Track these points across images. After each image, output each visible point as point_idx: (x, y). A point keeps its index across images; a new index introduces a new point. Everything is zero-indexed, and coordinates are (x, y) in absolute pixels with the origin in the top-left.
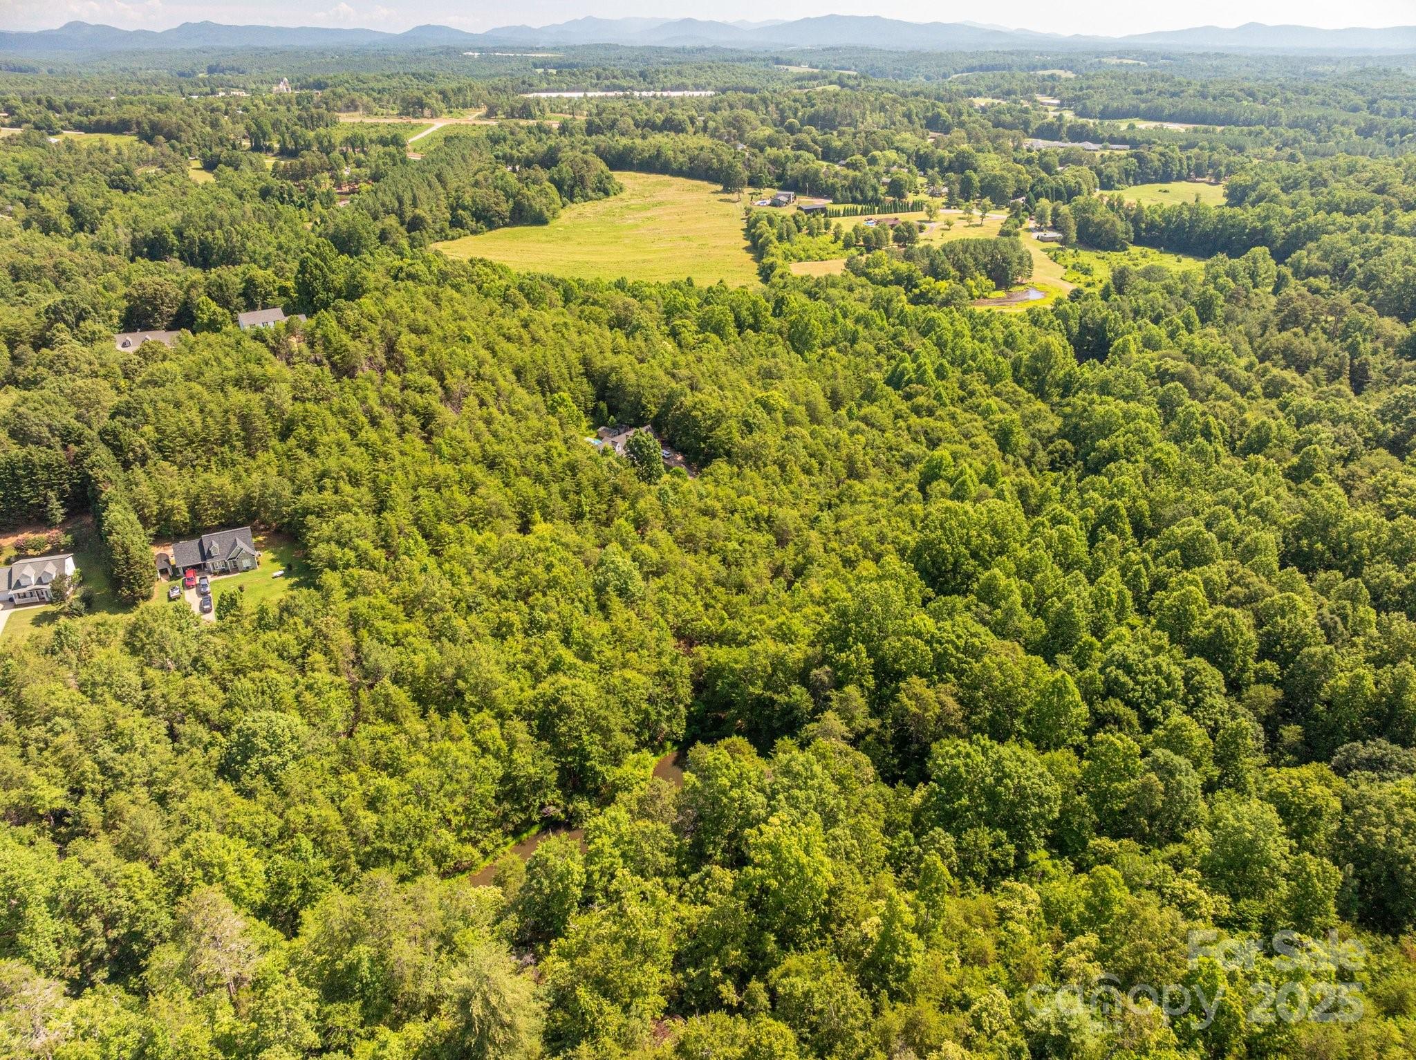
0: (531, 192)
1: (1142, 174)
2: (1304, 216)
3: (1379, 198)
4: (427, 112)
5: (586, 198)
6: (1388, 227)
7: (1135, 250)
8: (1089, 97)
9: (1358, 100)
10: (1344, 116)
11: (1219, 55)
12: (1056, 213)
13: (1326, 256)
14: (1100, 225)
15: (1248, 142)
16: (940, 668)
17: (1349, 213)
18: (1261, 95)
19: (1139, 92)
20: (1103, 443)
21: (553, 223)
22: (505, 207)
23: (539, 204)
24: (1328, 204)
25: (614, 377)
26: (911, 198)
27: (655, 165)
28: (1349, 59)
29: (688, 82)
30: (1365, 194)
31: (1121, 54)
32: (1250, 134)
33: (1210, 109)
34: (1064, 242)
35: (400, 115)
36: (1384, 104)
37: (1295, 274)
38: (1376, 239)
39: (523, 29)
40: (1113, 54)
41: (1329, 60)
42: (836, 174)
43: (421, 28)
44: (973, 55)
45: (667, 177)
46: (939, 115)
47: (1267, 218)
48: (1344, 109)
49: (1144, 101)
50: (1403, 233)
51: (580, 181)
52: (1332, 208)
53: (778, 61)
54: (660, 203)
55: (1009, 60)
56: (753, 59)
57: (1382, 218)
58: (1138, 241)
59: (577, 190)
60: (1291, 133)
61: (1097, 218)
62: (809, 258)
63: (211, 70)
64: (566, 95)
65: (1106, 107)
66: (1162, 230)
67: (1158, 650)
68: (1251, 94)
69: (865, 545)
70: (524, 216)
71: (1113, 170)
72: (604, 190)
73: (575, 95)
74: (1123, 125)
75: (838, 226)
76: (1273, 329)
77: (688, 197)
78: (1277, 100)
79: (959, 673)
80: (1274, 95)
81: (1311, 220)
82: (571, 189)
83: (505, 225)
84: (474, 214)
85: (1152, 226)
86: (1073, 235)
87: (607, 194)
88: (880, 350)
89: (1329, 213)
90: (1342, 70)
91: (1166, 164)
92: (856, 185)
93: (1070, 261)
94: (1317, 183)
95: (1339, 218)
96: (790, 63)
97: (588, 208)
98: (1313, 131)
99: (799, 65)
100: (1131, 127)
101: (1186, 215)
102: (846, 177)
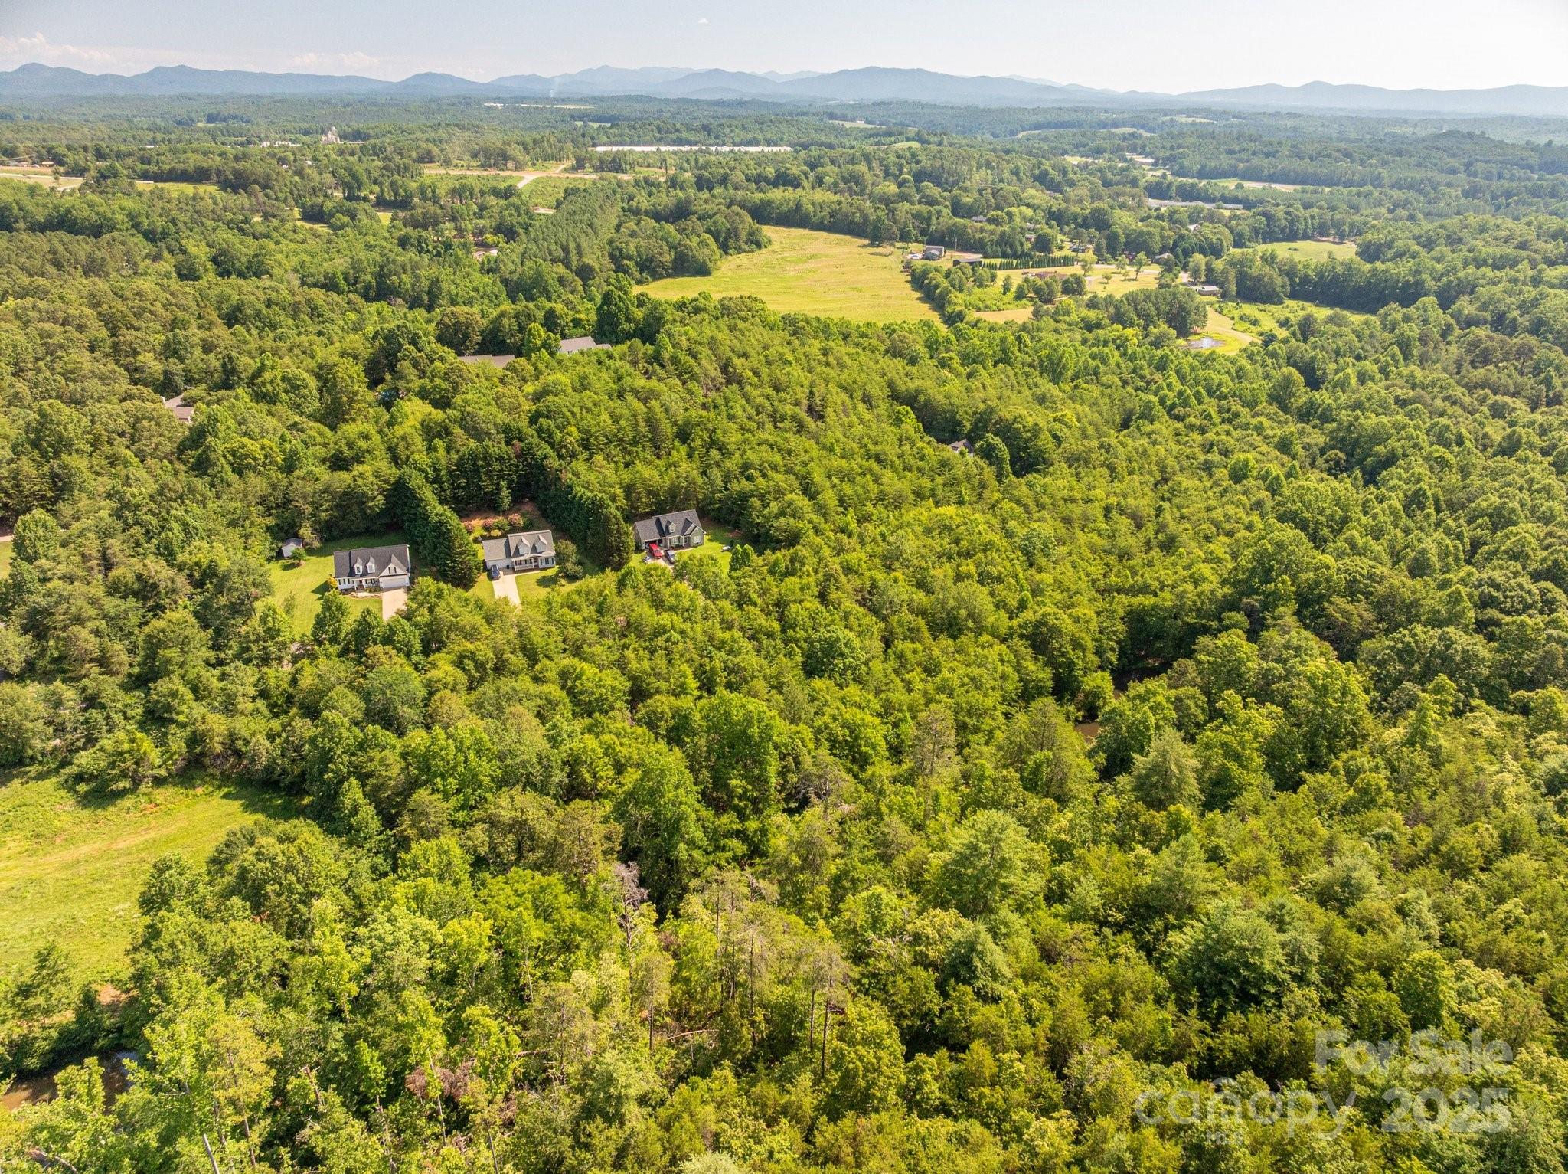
0: (693, 242)
1: (1271, 232)
2: (1455, 270)
3: (1525, 254)
4: (511, 164)
5: (740, 250)
6: (1536, 282)
7: (1292, 304)
8: (1184, 156)
9: (1454, 163)
10: (1445, 178)
11: (1292, 115)
12: (1209, 269)
13: (1484, 307)
14: (1258, 279)
15: (1361, 201)
16: (1352, 591)
17: (1496, 267)
18: (1356, 156)
19: (1231, 152)
20: (1380, 449)
21: (715, 274)
22: (668, 258)
23: (702, 254)
24: (1475, 259)
25: (922, 398)
26: (1057, 254)
27: (795, 218)
28: (1426, 122)
29: (760, 137)
30: (1509, 250)
31: (1191, 112)
32: (1359, 194)
33: (1311, 170)
34: (1224, 296)
35: (483, 166)
36: (1480, 166)
37: (1458, 323)
38: (1530, 292)
39: (534, 78)
40: (1181, 112)
41: (1405, 121)
42: (982, 230)
43: (418, 76)
44: (1037, 111)
45: (807, 232)
46: (1046, 173)
47: (1418, 272)
48: (1442, 171)
49: (1241, 161)
50: (1552, 286)
51: (732, 233)
52: (1480, 263)
53: (832, 116)
54: (813, 256)
55: (1075, 116)
56: (806, 114)
57: (1530, 273)
58: (1293, 296)
59: (731, 243)
60: (1398, 194)
61: (1255, 271)
62: (987, 308)
63: (211, 119)
64: (637, 149)
65: (1203, 167)
66: (1315, 285)
67: (1516, 574)
68: (1348, 155)
69: (1217, 525)
70: (686, 266)
71: (1245, 228)
72: (756, 243)
73: (647, 149)
74: (1231, 184)
75: (1008, 278)
76: (1466, 367)
77: (837, 250)
78: (1374, 161)
79: (1367, 595)
80: (1371, 157)
81: (1461, 274)
82: (727, 241)
83: (668, 276)
84: (637, 264)
85: (1305, 280)
86: (1233, 289)
87: (759, 247)
88: (1125, 383)
89: (1478, 267)
90: (1422, 133)
91: (1292, 223)
92: (1004, 240)
93: (1236, 313)
94: (1454, 241)
95: (1488, 272)
96: (844, 118)
97: (744, 258)
98: (1419, 191)
99: (854, 120)
100: (1239, 187)
101: (1339, 269)
102: (992, 233)
